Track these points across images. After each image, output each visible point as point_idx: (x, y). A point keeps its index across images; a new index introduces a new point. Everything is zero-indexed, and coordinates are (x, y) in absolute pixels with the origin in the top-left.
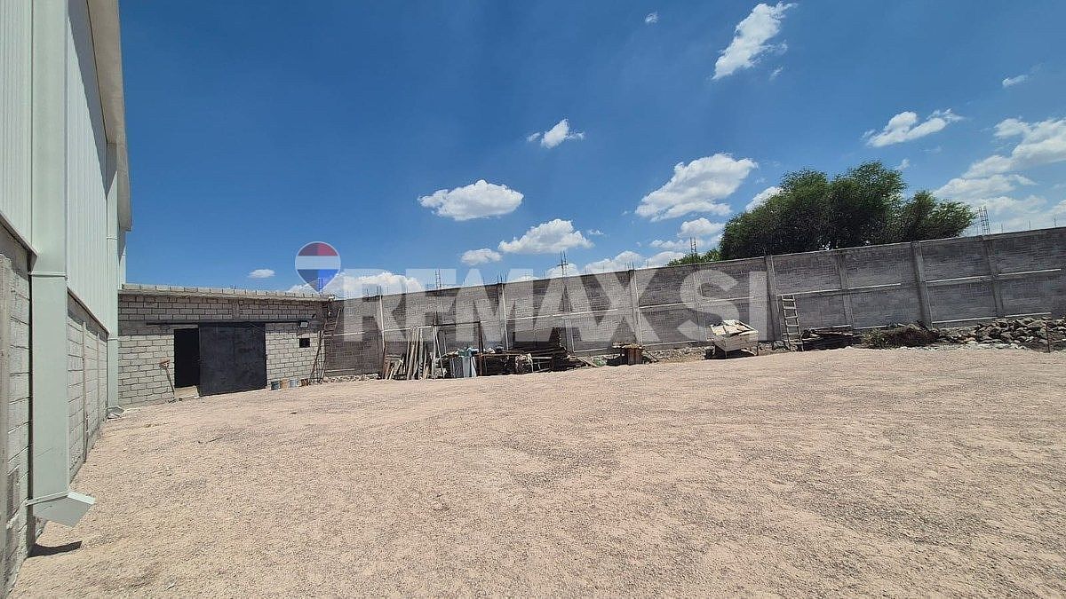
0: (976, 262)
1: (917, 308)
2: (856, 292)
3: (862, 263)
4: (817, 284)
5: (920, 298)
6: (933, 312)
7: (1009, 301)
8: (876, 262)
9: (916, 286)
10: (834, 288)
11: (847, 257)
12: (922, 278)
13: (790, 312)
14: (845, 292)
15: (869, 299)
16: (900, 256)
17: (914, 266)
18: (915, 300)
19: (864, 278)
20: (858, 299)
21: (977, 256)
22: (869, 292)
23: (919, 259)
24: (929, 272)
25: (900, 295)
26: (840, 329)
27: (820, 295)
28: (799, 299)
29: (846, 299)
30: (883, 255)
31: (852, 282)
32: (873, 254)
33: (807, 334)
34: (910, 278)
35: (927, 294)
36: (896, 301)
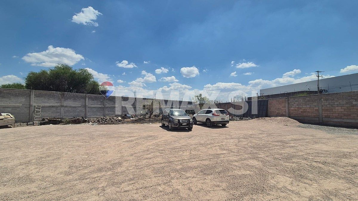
0: (101, 102)
1: (84, 113)
2: (66, 106)
3: (70, 98)
4: (52, 103)
5: (85, 110)
6: (88, 114)
7: (107, 112)
8: (75, 99)
9: (85, 106)
10: (58, 104)
11: (65, 95)
12: (87, 104)
13: (37, 112)
14: (62, 106)
15: (70, 109)
16: (82, 97)
17: (85, 101)
18: (84, 110)
19: (70, 103)
20: (66, 109)
21: (102, 100)
22: (70, 107)
23: (87, 99)
24: (89, 103)
25: (80, 109)
26: (58, 118)
27: (53, 106)
28: (43, 107)
29: (63, 108)
30: (77, 96)
31: (65, 103)
32: (74, 96)
33: (43, 120)
34: (84, 104)
35: (87, 109)
36: (79, 110)
